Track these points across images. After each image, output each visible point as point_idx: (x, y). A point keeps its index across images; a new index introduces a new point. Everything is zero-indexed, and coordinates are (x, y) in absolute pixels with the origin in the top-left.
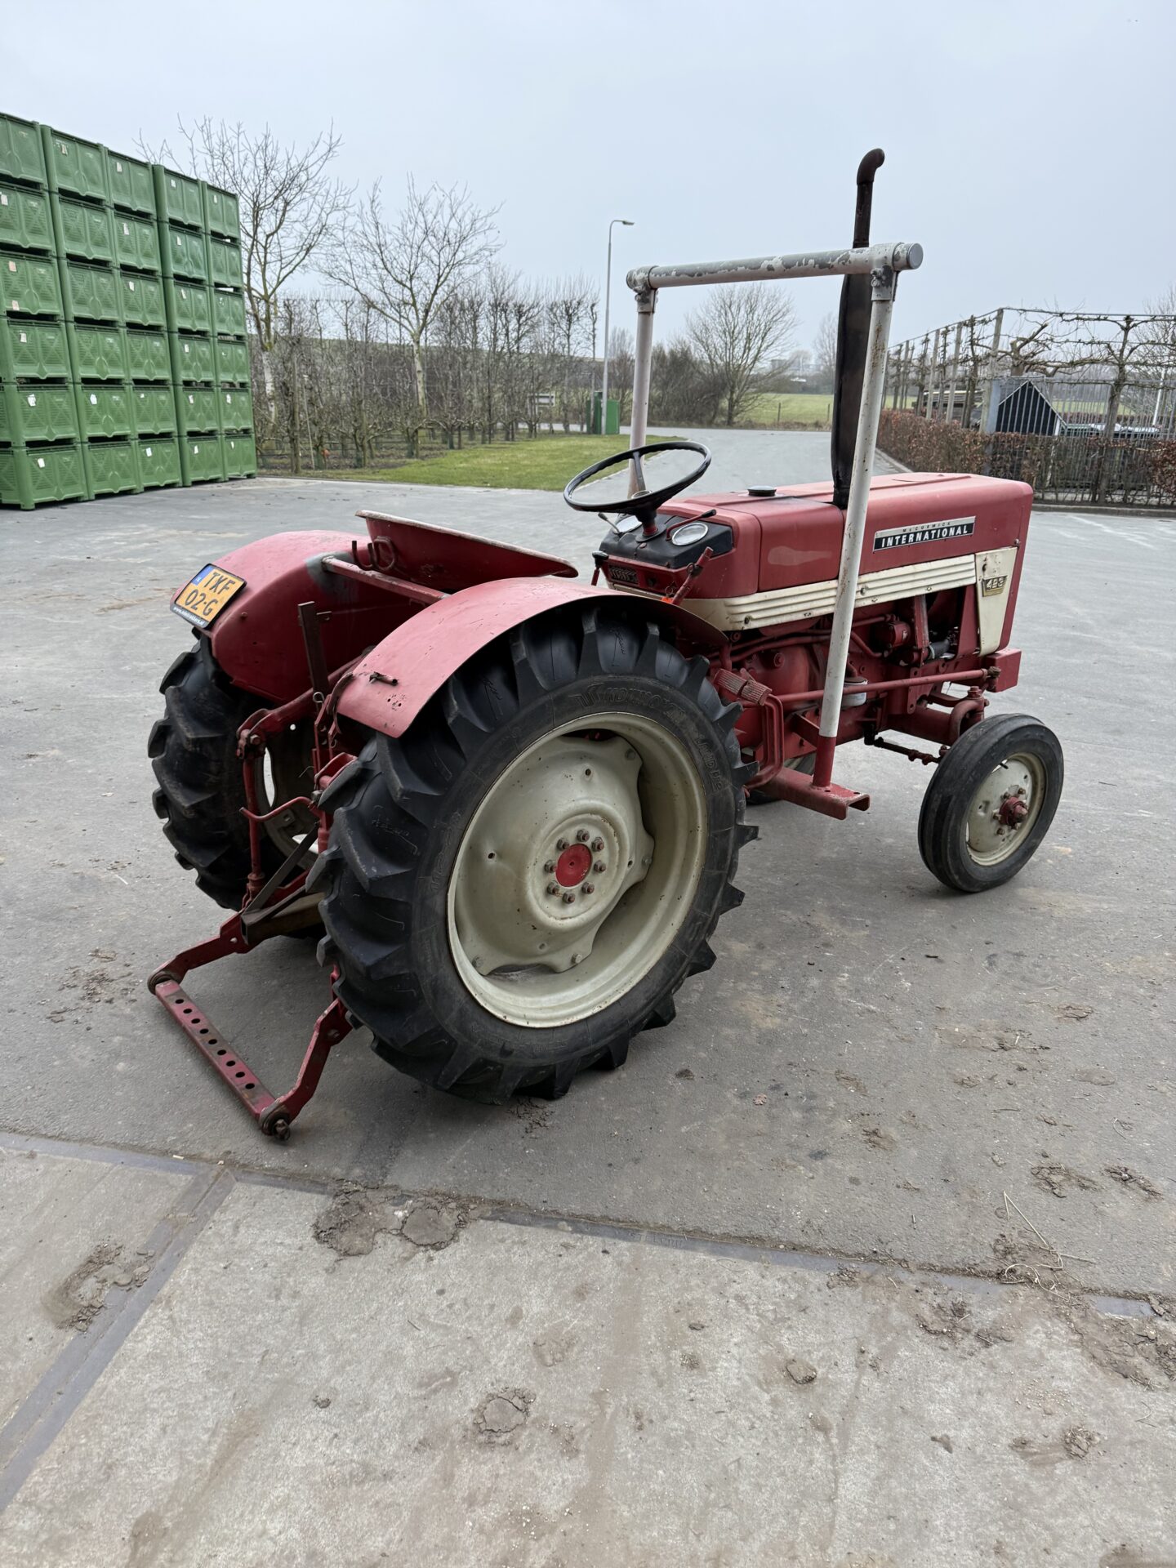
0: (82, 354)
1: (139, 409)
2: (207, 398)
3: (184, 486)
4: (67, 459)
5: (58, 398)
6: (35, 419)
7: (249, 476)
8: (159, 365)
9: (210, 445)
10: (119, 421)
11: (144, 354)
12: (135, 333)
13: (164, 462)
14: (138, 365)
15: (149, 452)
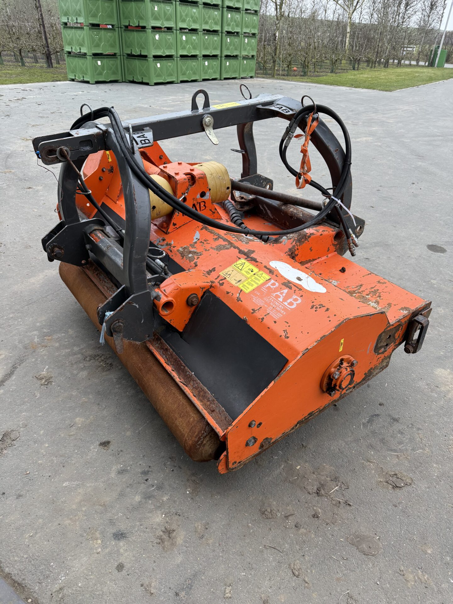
0: (181, 16)
1: (204, 44)
2: (236, 40)
3: (220, 80)
4: (170, 64)
5: (169, 37)
6: (157, 45)
7: (251, 77)
8: (216, 23)
9: (234, 62)
10: (194, 48)
11: (209, 17)
12: (207, 8)
13: (213, 68)
14: (206, 23)
15: (206, 63)
